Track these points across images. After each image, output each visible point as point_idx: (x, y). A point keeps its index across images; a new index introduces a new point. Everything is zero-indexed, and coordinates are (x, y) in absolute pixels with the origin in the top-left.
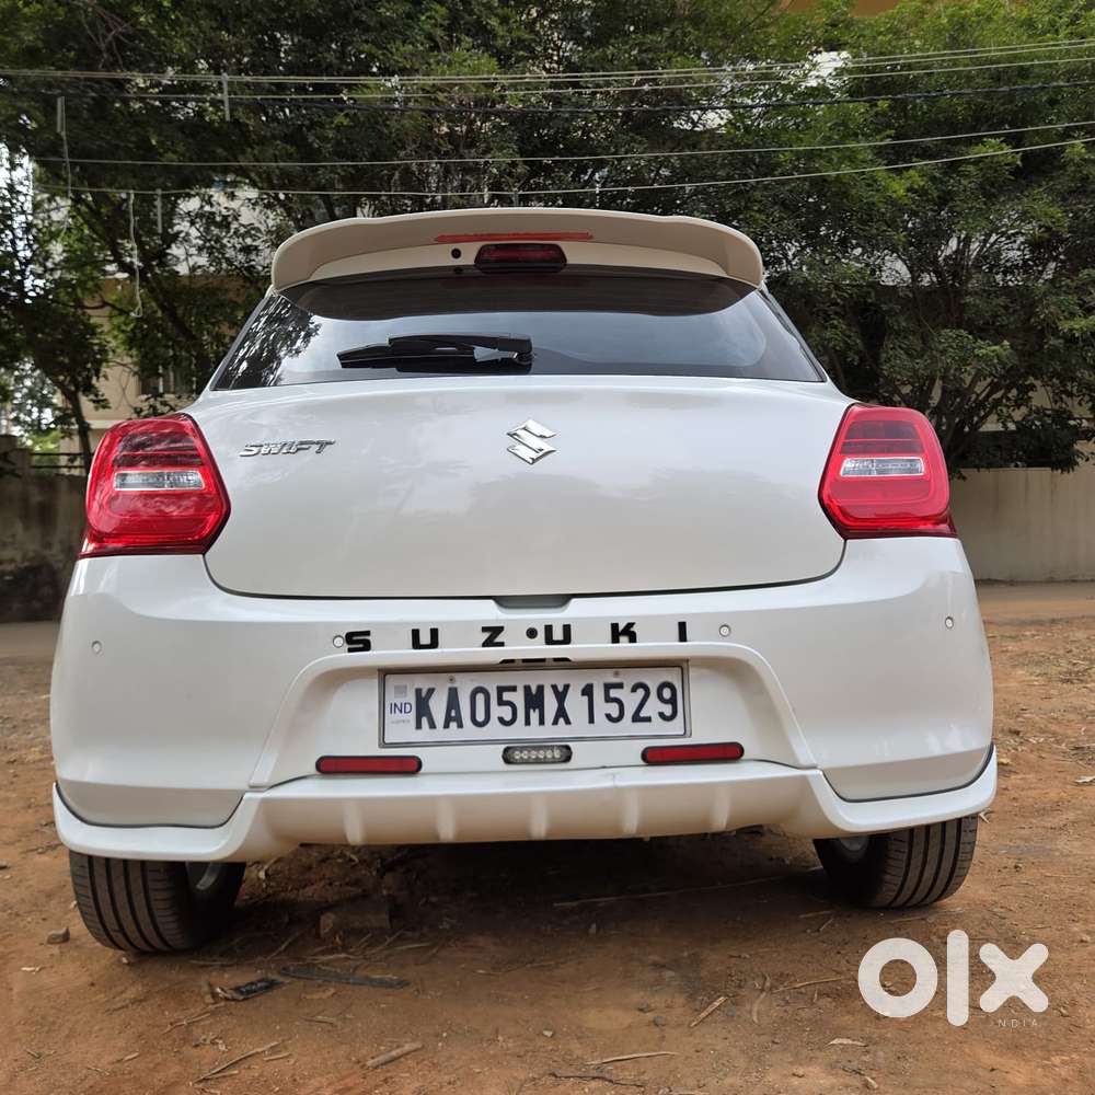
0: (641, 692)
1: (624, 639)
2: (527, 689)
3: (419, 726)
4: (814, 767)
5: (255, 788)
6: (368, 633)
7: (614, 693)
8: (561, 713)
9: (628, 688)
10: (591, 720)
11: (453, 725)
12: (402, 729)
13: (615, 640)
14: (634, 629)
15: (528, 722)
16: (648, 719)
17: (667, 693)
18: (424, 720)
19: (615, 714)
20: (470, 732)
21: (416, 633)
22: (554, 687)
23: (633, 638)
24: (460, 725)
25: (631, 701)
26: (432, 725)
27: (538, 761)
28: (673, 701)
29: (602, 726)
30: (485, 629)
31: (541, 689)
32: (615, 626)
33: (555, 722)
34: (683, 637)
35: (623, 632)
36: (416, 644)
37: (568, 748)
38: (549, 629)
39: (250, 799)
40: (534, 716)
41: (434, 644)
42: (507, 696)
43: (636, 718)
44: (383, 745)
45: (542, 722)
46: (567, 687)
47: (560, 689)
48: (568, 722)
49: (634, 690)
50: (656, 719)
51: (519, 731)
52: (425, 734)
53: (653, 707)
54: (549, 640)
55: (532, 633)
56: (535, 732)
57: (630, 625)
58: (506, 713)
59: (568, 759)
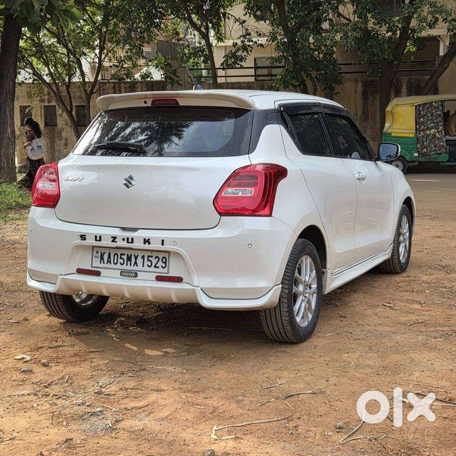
0: (157, 259)
1: (147, 243)
2: (128, 255)
3: (101, 263)
4: (198, 287)
5: (61, 275)
6: (85, 235)
7: (150, 259)
8: (136, 263)
9: (154, 257)
10: (143, 266)
11: (109, 263)
12: (97, 263)
13: (145, 243)
14: (150, 241)
15: (127, 265)
16: (158, 267)
17: (164, 260)
18: (102, 261)
19: (150, 265)
20: (113, 266)
21: (96, 237)
22: (135, 255)
23: (149, 243)
24: (110, 264)
25: (154, 261)
26: (104, 263)
27: (128, 276)
28: (165, 263)
29: (146, 268)
30: (112, 237)
31: (131, 255)
32: (145, 239)
33: (134, 266)
34: (163, 244)
35: (147, 241)
36: (96, 240)
37: (136, 273)
38: (128, 239)
39: (60, 278)
40: (129, 263)
41: (100, 240)
42: (122, 256)
43: (155, 267)
44: (92, 267)
45: (130, 265)
46: (138, 255)
47: (136, 256)
48: (137, 266)
49: (155, 258)
50: (160, 267)
51: (124, 267)
52: (102, 265)
53: (160, 264)
54: (128, 242)
55: (124, 239)
56: (128, 268)
57: (149, 239)
58: (122, 261)
59: (136, 276)
